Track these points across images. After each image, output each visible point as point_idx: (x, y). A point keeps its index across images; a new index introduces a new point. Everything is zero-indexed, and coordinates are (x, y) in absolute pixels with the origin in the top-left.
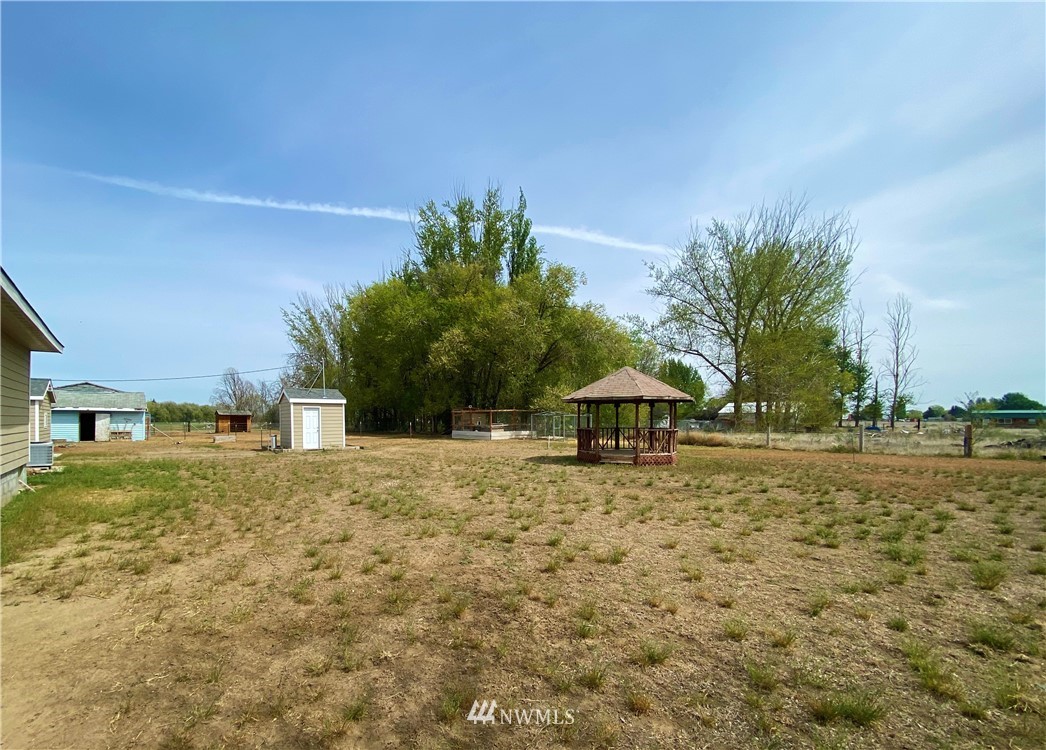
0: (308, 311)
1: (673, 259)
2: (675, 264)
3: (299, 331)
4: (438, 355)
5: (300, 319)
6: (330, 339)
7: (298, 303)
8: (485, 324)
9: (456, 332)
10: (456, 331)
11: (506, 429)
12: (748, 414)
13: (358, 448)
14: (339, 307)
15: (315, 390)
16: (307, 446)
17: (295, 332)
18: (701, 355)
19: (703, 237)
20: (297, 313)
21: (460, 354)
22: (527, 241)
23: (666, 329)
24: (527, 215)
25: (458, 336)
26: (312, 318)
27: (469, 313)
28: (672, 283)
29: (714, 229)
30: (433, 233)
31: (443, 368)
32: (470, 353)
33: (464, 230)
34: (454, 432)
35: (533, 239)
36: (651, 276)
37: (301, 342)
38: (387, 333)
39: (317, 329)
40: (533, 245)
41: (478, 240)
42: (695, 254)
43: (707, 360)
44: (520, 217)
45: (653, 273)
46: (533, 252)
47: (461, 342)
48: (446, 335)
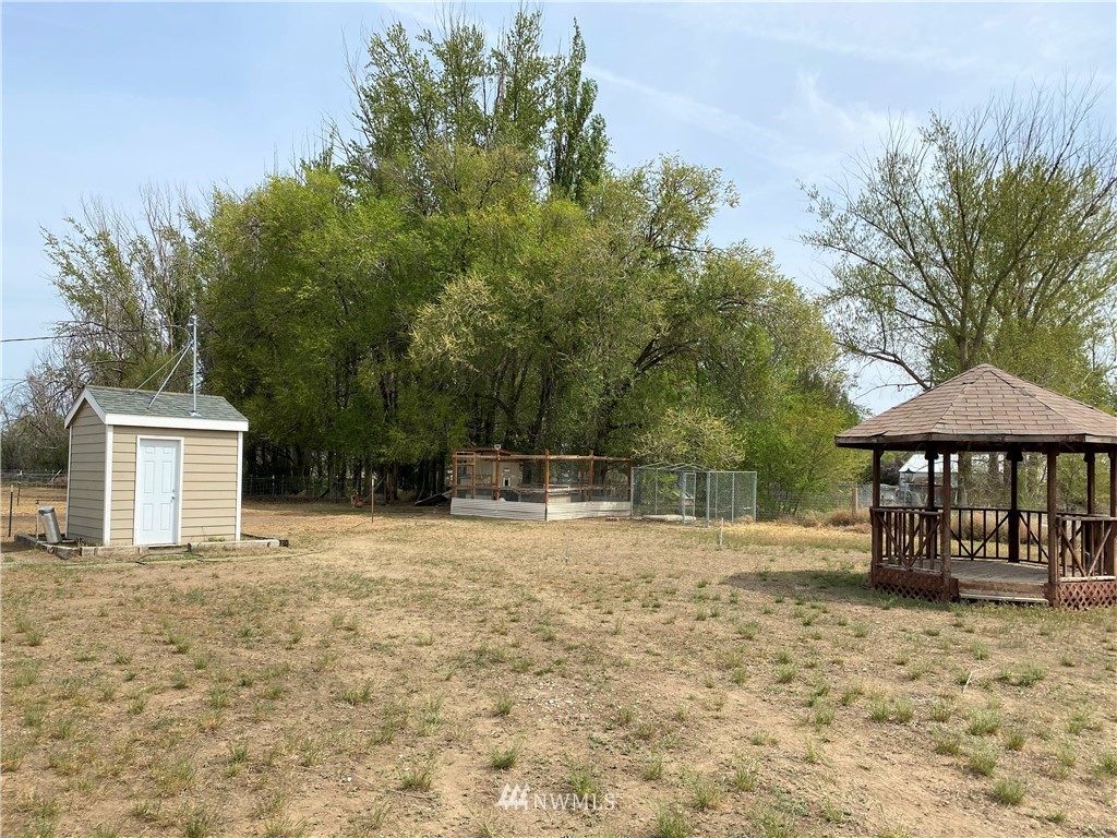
0: (103, 236)
1: (855, 182)
2: (858, 190)
3: (80, 277)
4: (434, 331)
5: (84, 253)
6: (147, 296)
7: (80, 219)
8: (537, 271)
9: (471, 287)
10: (475, 281)
11: (577, 497)
12: (979, 474)
13: (275, 543)
14: (171, 234)
15: (171, 396)
16: (143, 539)
17: (70, 280)
18: (900, 363)
19: (911, 144)
20: (78, 239)
21: (482, 335)
22: (587, 123)
23: (841, 312)
24: (587, 72)
25: (477, 293)
26: (110, 252)
27: (500, 246)
28: (850, 225)
29: (932, 130)
30: (394, 91)
31: (441, 364)
32: (503, 333)
33: (460, 91)
34: (456, 502)
35: (598, 121)
36: (811, 210)
37: (83, 301)
38: (300, 284)
39: (121, 274)
40: (598, 131)
41: (490, 111)
42: (894, 174)
43: (911, 373)
44: (574, 74)
45: (816, 205)
46: (597, 145)
47: (483, 307)
48: (451, 288)
